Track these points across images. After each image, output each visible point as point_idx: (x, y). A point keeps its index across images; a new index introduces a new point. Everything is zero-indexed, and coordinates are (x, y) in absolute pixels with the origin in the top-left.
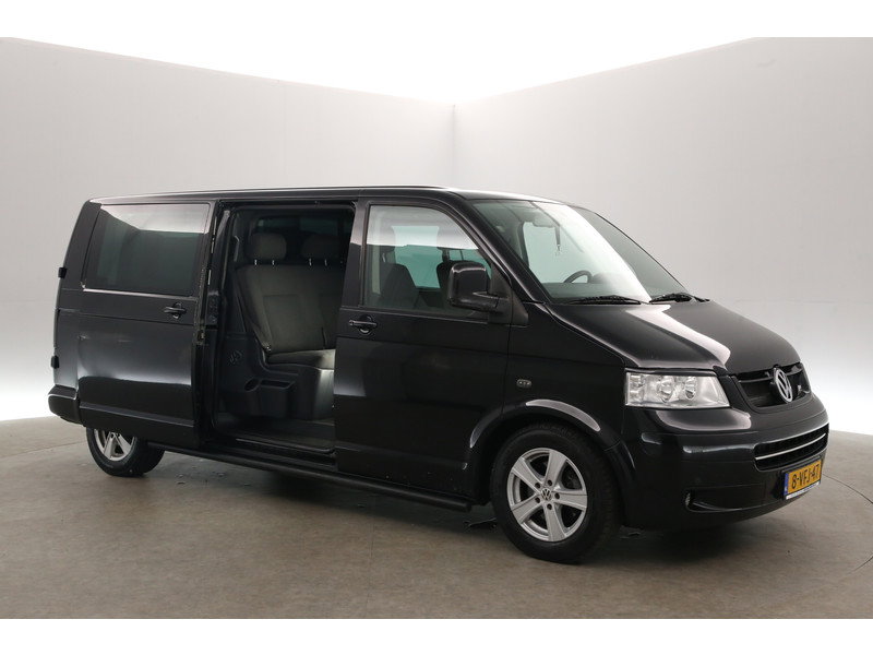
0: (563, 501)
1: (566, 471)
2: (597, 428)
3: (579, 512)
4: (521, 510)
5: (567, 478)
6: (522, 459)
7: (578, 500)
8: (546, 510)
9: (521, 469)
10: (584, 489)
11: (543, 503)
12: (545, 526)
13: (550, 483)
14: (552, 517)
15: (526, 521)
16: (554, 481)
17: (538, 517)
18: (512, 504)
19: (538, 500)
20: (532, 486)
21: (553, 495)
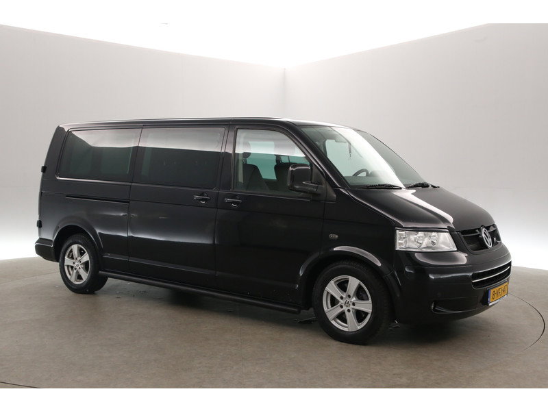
0: (357, 307)
1: (359, 289)
2: (379, 264)
3: (366, 314)
4: (331, 313)
5: (360, 294)
6: (332, 282)
7: (367, 306)
8: (347, 313)
9: (332, 288)
10: (370, 300)
11: (345, 308)
12: (346, 322)
13: (349, 296)
14: (350, 317)
15: (334, 319)
16: (351, 296)
17: (342, 317)
18: (325, 309)
19: (342, 307)
20: (338, 298)
21: (351, 304)
